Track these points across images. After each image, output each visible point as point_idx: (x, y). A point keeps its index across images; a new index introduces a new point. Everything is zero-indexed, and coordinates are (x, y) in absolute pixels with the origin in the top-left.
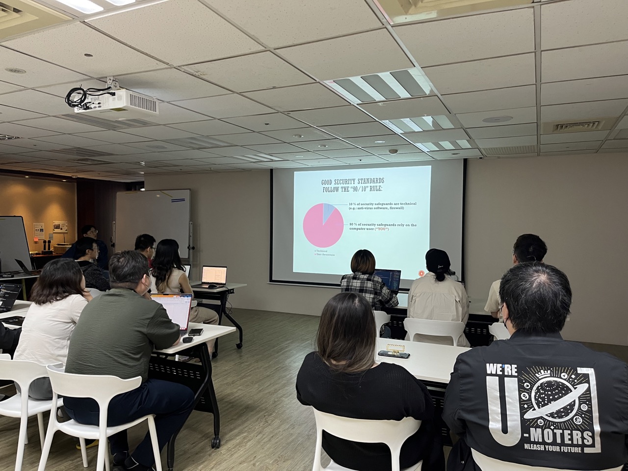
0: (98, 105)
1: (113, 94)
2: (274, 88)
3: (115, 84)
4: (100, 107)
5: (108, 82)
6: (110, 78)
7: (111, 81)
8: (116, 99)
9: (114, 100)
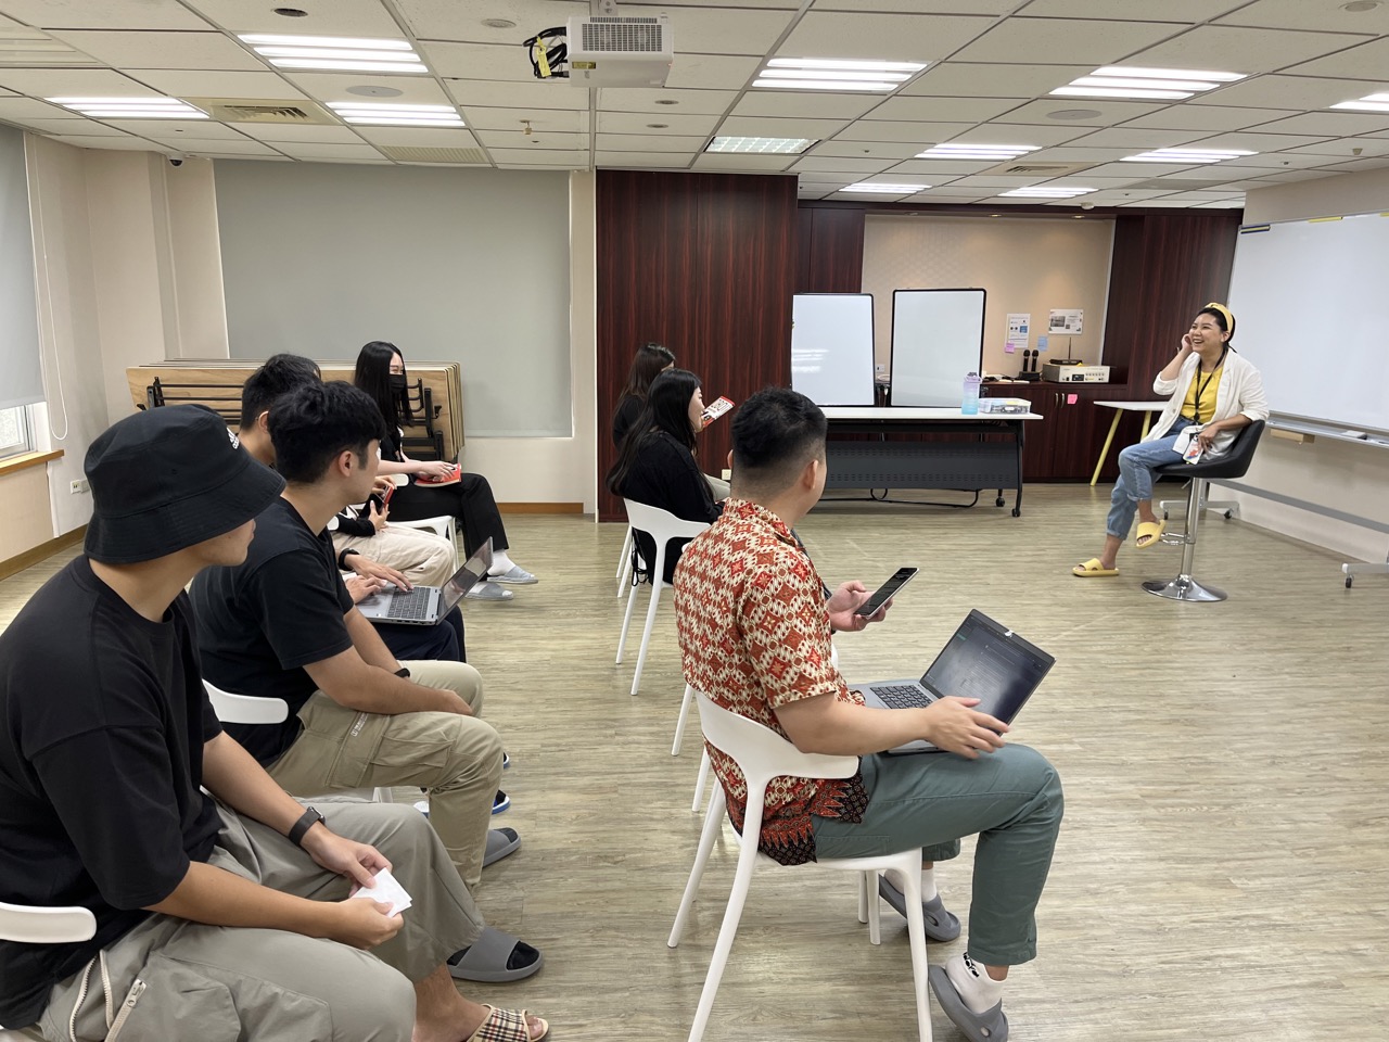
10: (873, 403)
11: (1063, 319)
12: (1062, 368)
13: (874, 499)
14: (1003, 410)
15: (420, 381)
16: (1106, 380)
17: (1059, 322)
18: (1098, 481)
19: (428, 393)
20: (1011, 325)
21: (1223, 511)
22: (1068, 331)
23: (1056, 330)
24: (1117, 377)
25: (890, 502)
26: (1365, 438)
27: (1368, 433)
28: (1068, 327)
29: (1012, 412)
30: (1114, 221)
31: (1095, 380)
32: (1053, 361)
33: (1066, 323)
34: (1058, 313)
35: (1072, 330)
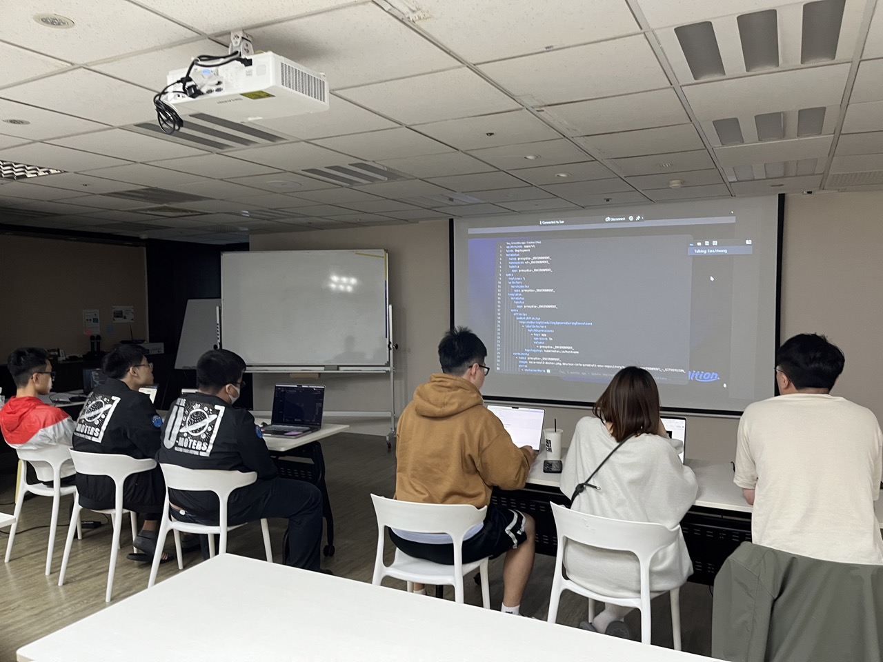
0: (214, 88)
1: (248, 63)
2: (549, 49)
3: (247, 45)
4: (218, 90)
5: (233, 41)
6: (236, 33)
7: (239, 40)
8: (254, 73)
9: (249, 74)
11: (121, 312)
16: (163, 352)
17: (119, 315)
20: (87, 318)
22: (125, 321)
23: (118, 320)
28: (125, 318)
31: (155, 352)
33: (124, 314)
34: (119, 308)
35: (128, 320)
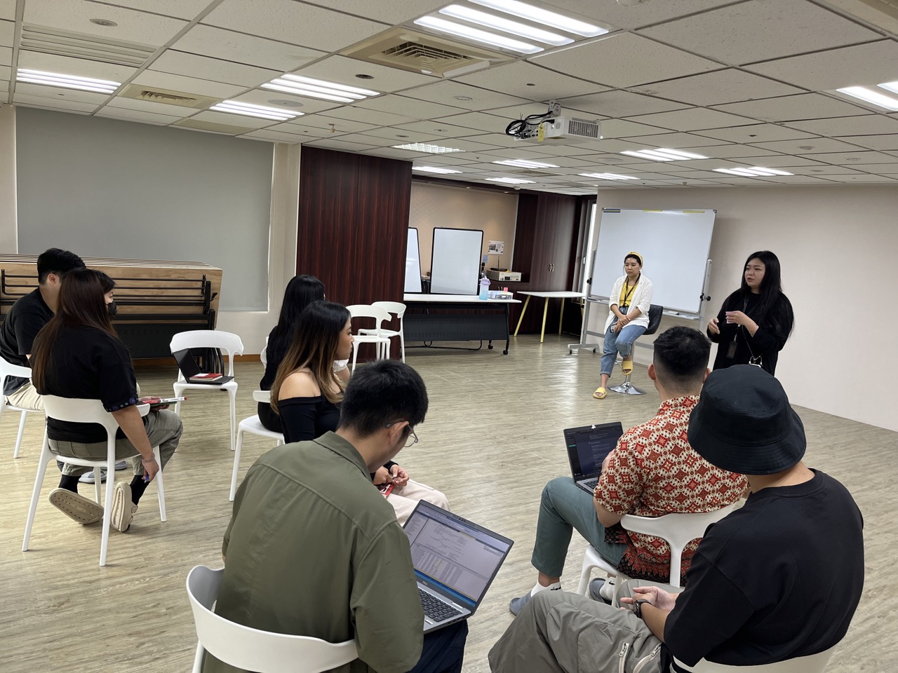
0: (536, 134)
1: (552, 122)
3: (557, 107)
5: (550, 105)
6: (552, 101)
8: (555, 127)
9: (552, 128)
10: (421, 291)
11: (495, 246)
12: (501, 273)
13: (426, 346)
14: (500, 297)
15: (204, 277)
16: (520, 280)
17: (493, 248)
18: (518, 334)
19: (209, 284)
21: (591, 349)
22: (497, 253)
23: (492, 252)
24: (525, 278)
25: (436, 348)
26: (678, 314)
27: (679, 312)
28: (497, 251)
29: (505, 299)
30: (518, 196)
31: (514, 280)
32: (492, 269)
33: (496, 248)
34: (493, 243)
35: (499, 253)
